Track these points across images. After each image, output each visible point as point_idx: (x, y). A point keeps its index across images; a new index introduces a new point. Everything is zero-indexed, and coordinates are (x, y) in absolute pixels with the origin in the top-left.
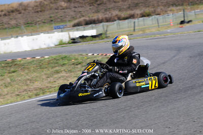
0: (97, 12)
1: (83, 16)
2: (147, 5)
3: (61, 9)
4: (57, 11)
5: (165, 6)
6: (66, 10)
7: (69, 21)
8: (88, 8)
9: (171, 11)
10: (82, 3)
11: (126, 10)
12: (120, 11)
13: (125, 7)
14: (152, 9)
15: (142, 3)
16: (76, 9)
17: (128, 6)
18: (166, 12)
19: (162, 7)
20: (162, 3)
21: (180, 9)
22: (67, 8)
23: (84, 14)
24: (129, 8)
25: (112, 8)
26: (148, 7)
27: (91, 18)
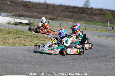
0: (26, 11)
1: (18, 12)
2: (53, 14)
3: (7, 5)
4: (4, 5)
5: (62, 17)
6: (9, 6)
7: (10, 12)
8: (22, 8)
9: (65, 20)
10: (19, 5)
11: (41, 14)
12: (38, 13)
13: (41, 12)
14: (56, 17)
15: (50, 12)
16: (15, 7)
17: (43, 12)
18: (62, 20)
19: (61, 17)
20: (61, 15)
21: (70, 21)
22: (10, 5)
23: (18, 11)
24: (43, 13)
25: (34, 11)
26: (54, 15)
27: (22, 14)
